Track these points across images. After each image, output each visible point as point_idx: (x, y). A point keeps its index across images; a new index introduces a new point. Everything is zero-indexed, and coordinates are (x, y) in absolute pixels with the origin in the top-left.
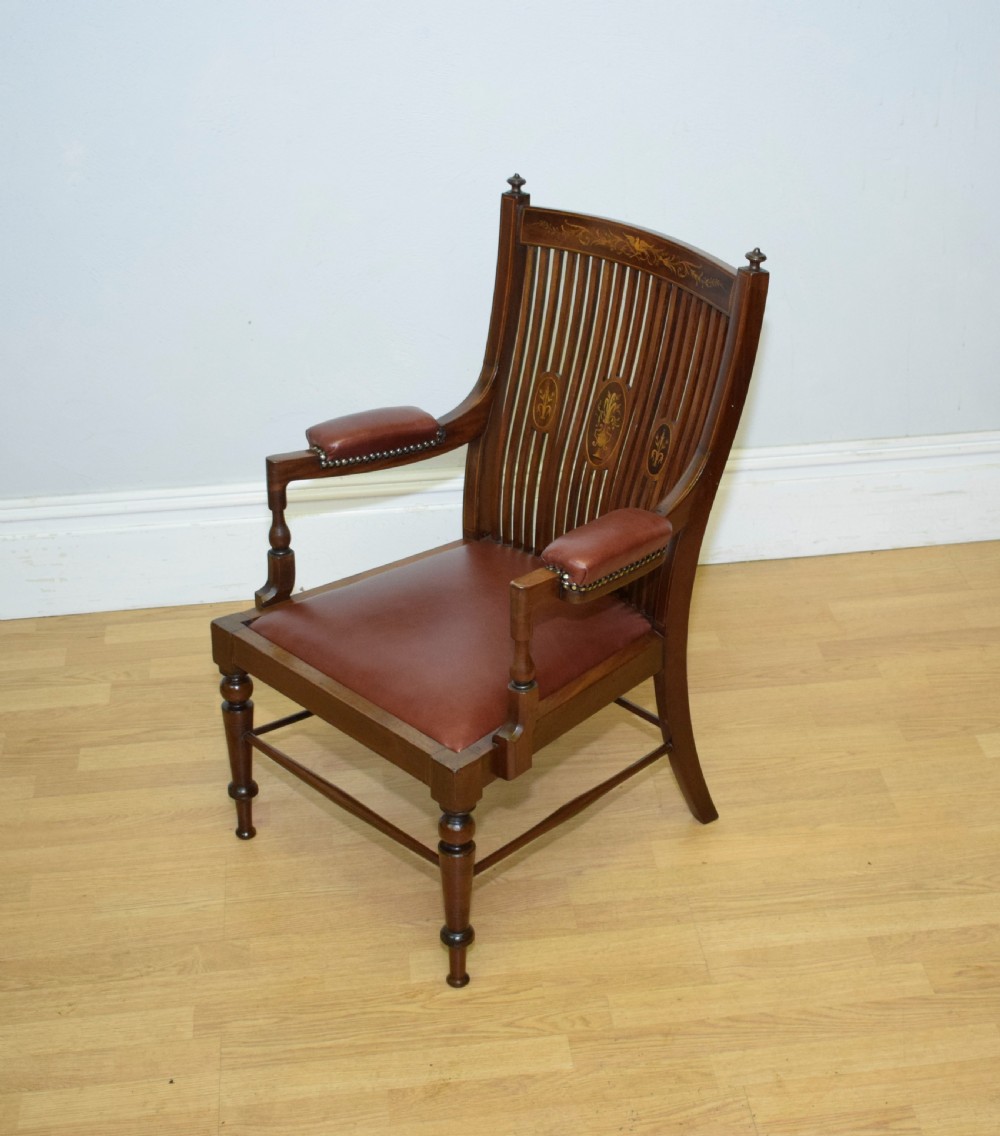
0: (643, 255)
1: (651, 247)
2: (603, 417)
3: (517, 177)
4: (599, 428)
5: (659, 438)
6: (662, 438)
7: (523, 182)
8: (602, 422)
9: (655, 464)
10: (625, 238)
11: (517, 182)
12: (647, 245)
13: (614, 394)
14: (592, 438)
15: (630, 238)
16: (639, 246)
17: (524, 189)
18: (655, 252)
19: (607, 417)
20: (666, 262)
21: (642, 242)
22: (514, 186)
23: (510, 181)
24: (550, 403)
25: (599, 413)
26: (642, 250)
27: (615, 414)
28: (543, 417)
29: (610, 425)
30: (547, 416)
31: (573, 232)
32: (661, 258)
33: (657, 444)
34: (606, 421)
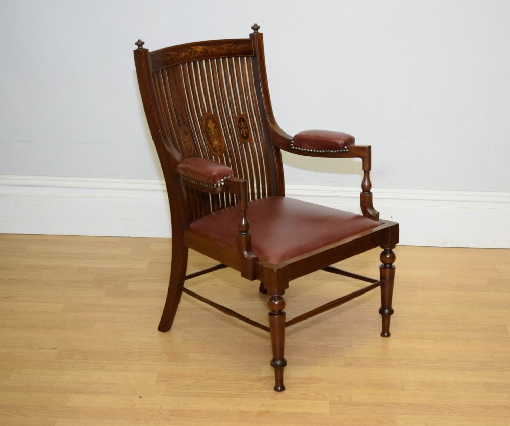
0: (202, 51)
1: (205, 47)
2: (211, 133)
3: (139, 41)
4: (212, 138)
5: (241, 124)
6: (242, 123)
7: (143, 43)
8: (211, 135)
9: (245, 135)
10: (191, 49)
11: (140, 44)
12: (203, 47)
13: (210, 121)
14: (212, 144)
15: (194, 47)
16: (199, 49)
17: (144, 47)
18: (207, 48)
19: (213, 131)
20: (214, 50)
21: (200, 47)
22: (139, 46)
23: (136, 44)
24: (189, 141)
25: (208, 132)
26: (201, 50)
27: (215, 128)
28: (189, 149)
29: (216, 134)
30: (190, 147)
31: (170, 56)
32: (211, 50)
33: (241, 127)
34: (213, 133)
